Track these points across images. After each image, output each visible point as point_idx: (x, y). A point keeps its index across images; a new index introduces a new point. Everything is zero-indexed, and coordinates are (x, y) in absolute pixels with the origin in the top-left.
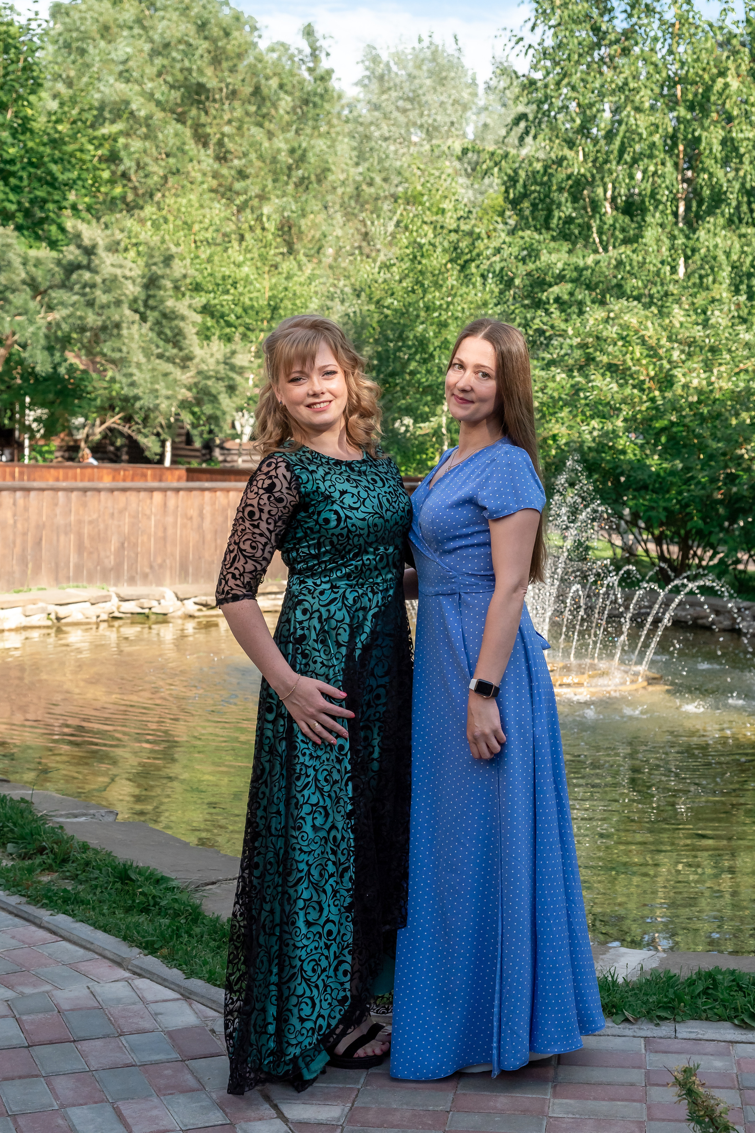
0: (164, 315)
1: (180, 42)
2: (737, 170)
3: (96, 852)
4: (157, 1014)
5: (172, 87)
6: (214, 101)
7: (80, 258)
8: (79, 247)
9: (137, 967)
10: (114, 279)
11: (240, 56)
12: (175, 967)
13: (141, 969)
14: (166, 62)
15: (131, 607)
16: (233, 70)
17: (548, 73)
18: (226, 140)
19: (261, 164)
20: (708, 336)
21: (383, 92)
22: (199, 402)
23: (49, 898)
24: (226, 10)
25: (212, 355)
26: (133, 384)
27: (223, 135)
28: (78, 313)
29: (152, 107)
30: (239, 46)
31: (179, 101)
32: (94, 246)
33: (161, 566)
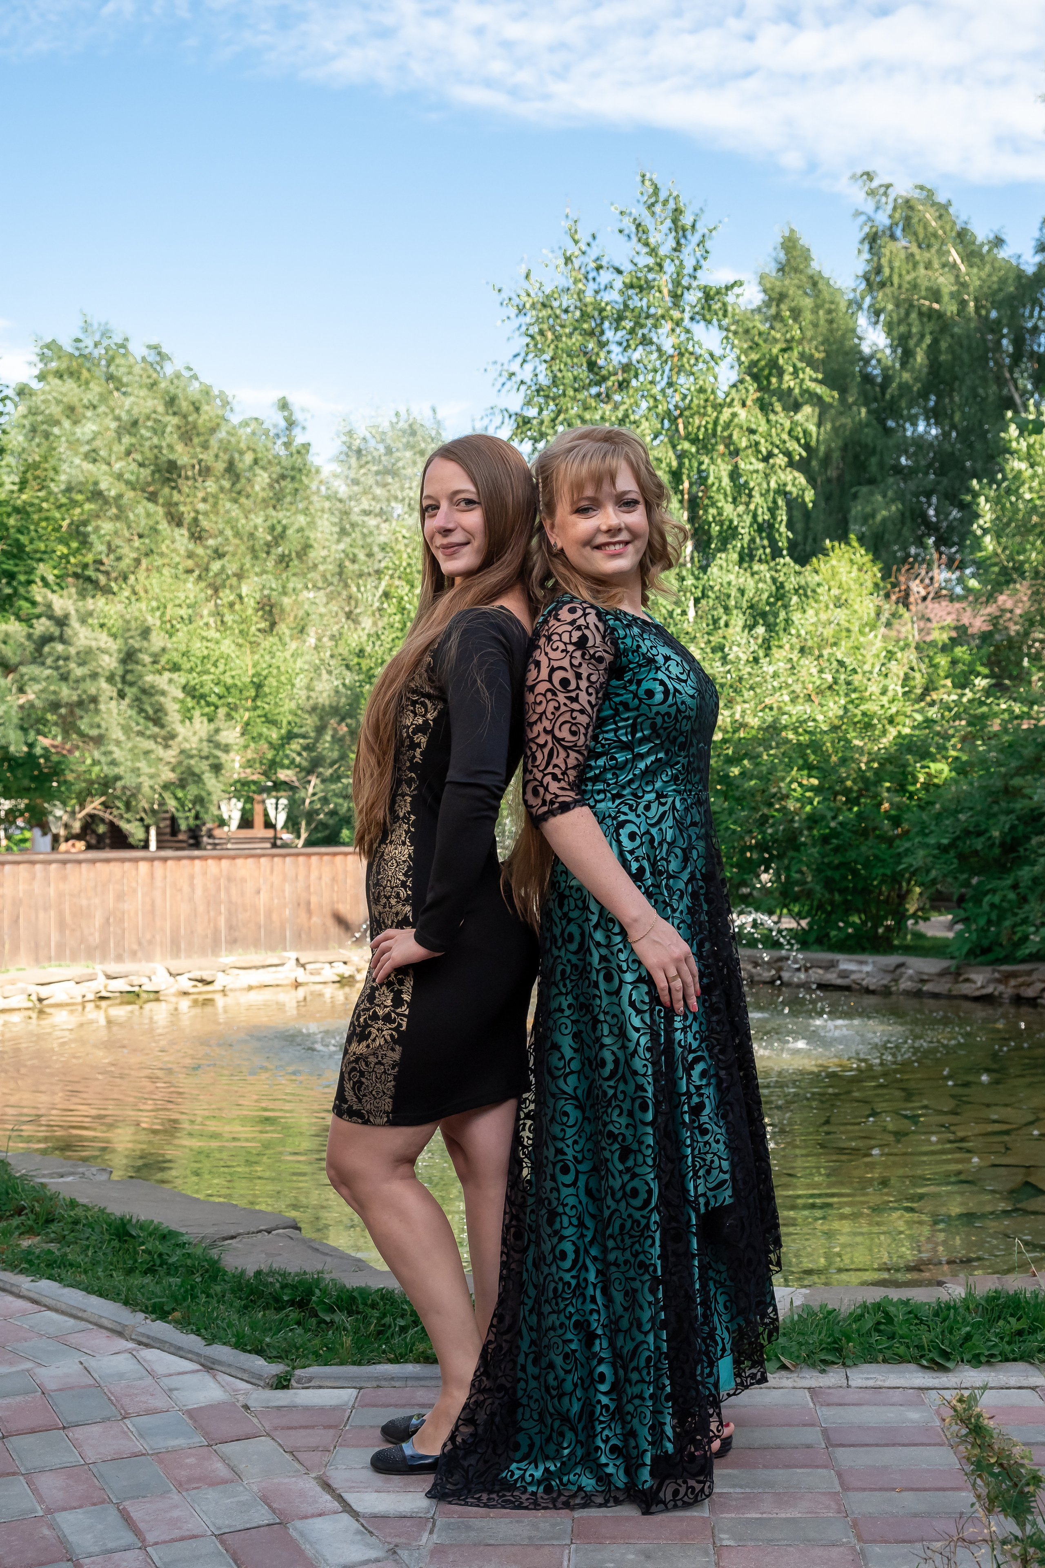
0: (144, 691)
1: (148, 418)
2: (747, 504)
3: (86, 1208)
4: (171, 1390)
5: (141, 465)
6: (187, 478)
7: (52, 629)
8: (50, 617)
9: (143, 1335)
10: (89, 651)
11: (213, 430)
12: (192, 1332)
13: (148, 1337)
14: (134, 440)
15: (120, 985)
16: (205, 446)
17: (541, 410)
18: (200, 517)
19: (237, 541)
20: (729, 672)
21: (361, 467)
22: (182, 784)
23: (30, 1262)
24: (196, 384)
25: (195, 733)
26: (113, 763)
27: (197, 512)
28: (52, 688)
29: (121, 487)
30: (210, 420)
31: (149, 479)
32: (67, 616)
33: (150, 942)
